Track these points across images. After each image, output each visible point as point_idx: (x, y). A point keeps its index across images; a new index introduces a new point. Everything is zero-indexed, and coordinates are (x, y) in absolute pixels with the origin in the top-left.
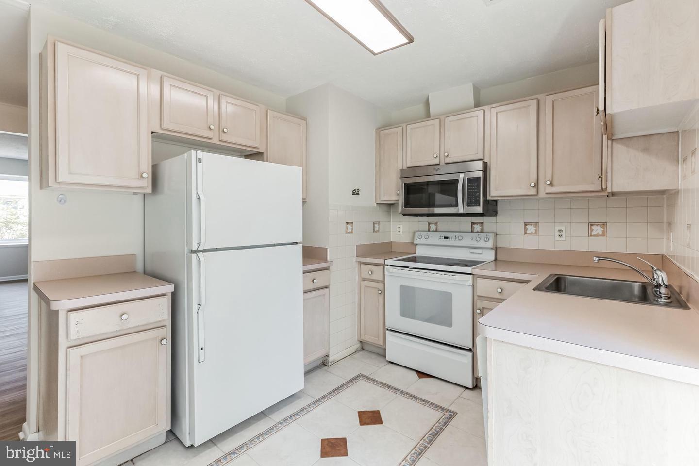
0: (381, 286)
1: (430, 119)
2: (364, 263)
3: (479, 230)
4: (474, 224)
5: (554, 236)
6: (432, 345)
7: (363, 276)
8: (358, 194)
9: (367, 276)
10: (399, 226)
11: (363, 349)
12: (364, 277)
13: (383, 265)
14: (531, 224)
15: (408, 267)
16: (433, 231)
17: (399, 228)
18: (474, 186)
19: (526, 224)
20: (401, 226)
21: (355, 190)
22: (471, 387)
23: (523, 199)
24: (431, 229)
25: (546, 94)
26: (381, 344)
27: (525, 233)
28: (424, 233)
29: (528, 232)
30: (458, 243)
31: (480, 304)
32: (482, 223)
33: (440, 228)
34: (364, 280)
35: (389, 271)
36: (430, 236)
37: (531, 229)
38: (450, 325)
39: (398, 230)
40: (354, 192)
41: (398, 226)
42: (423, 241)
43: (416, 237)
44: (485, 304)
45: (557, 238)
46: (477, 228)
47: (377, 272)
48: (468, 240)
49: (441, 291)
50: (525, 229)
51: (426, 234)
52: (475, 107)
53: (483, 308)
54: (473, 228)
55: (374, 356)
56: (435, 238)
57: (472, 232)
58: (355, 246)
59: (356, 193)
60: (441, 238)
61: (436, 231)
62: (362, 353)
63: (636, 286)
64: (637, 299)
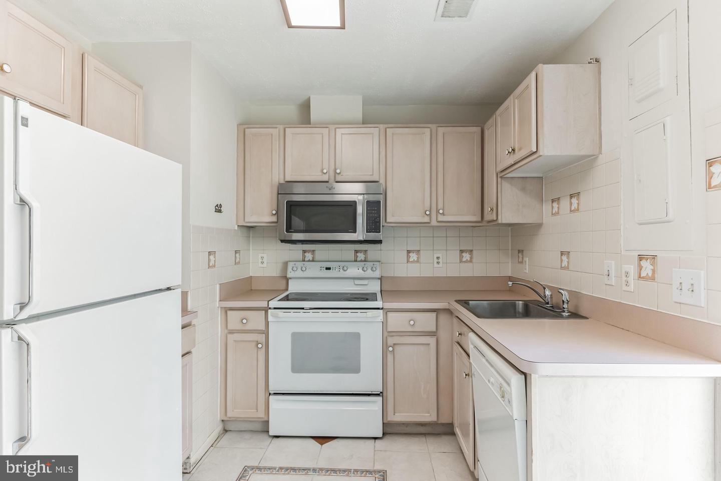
0: (262, 338)
1: (309, 126)
2: (232, 309)
3: (363, 259)
4: (357, 252)
5: (433, 263)
6: (336, 400)
7: (230, 327)
8: (220, 211)
9: (239, 327)
10: (263, 255)
11: (226, 431)
12: (231, 329)
13: (266, 310)
14: (412, 251)
15: (303, 309)
16: (309, 261)
17: (262, 258)
18: (374, 210)
19: (409, 252)
20: (265, 256)
21: (217, 205)
22: (381, 435)
23: (407, 227)
24: (307, 259)
25: (437, 125)
26: (262, 417)
27: (408, 261)
28: (300, 264)
29: (411, 260)
30: (342, 274)
31: (391, 341)
32: (366, 251)
33: (317, 258)
34: (231, 332)
35: (273, 315)
36: (307, 268)
37: (413, 257)
38: (357, 370)
39: (260, 260)
40: (217, 208)
41: (260, 255)
42: (299, 273)
43: (290, 269)
44: (396, 340)
45: (436, 265)
46: (361, 256)
47: (256, 320)
48: (354, 271)
49: (346, 333)
50: (408, 257)
51: (302, 265)
52: (363, 123)
53: (394, 344)
54: (356, 257)
55: (247, 436)
56: (314, 270)
57: (356, 261)
58: (218, 286)
59: (218, 209)
60: (322, 269)
61: (313, 261)
62: (228, 435)
63: (520, 304)
64: (521, 315)
